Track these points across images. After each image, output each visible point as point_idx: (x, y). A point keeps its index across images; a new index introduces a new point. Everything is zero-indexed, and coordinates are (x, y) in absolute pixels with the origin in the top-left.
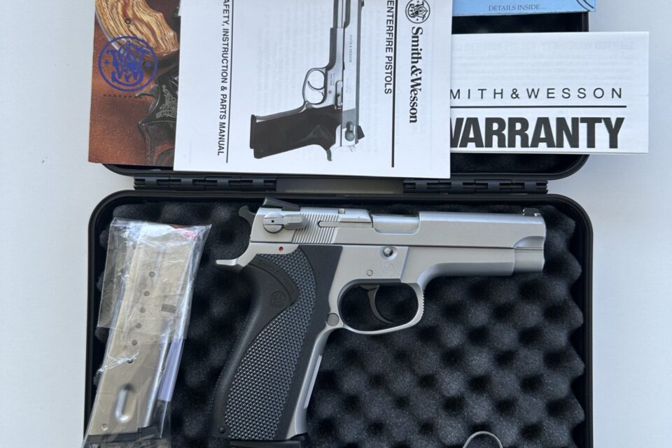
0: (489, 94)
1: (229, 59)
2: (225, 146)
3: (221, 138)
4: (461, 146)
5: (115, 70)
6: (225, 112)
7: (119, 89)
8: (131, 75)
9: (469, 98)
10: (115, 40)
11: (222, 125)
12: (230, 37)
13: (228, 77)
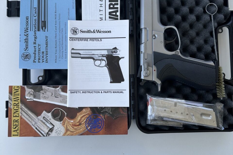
0: (101, 9)
1: (92, 91)
2: (121, 91)
3: (118, 92)
4: (118, 17)
5: (97, 128)
6: (109, 91)
7: (103, 126)
8: (98, 123)
9: (102, 15)
10: (87, 128)
11: (114, 92)
12: (85, 91)
13: (98, 91)
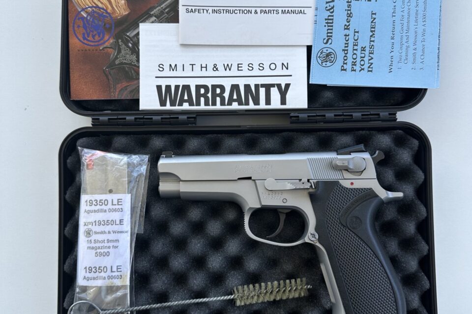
1: (234, 9)
2: (299, 9)
3: (294, 12)
6: (274, 10)
11: (284, 12)
12: (218, 8)
13: (247, 9)
